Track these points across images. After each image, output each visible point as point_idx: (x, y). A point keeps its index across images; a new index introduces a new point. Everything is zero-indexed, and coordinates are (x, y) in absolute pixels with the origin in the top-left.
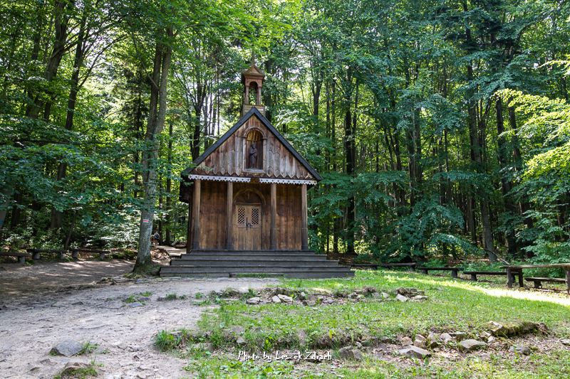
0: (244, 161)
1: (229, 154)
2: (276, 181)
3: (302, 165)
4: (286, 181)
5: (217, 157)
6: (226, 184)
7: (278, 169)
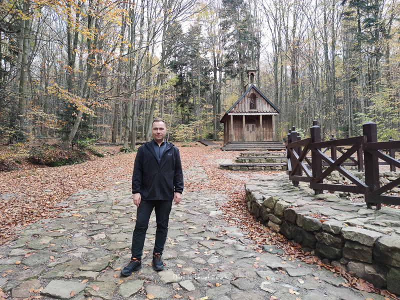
0: (249, 107)
1: (243, 104)
2: (262, 114)
3: (272, 107)
4: (266, 114)
5: (239, 106)
6: (242, 116)
7: (263, 109)
